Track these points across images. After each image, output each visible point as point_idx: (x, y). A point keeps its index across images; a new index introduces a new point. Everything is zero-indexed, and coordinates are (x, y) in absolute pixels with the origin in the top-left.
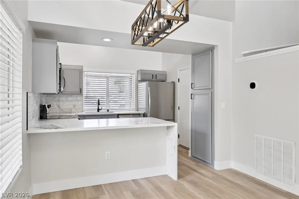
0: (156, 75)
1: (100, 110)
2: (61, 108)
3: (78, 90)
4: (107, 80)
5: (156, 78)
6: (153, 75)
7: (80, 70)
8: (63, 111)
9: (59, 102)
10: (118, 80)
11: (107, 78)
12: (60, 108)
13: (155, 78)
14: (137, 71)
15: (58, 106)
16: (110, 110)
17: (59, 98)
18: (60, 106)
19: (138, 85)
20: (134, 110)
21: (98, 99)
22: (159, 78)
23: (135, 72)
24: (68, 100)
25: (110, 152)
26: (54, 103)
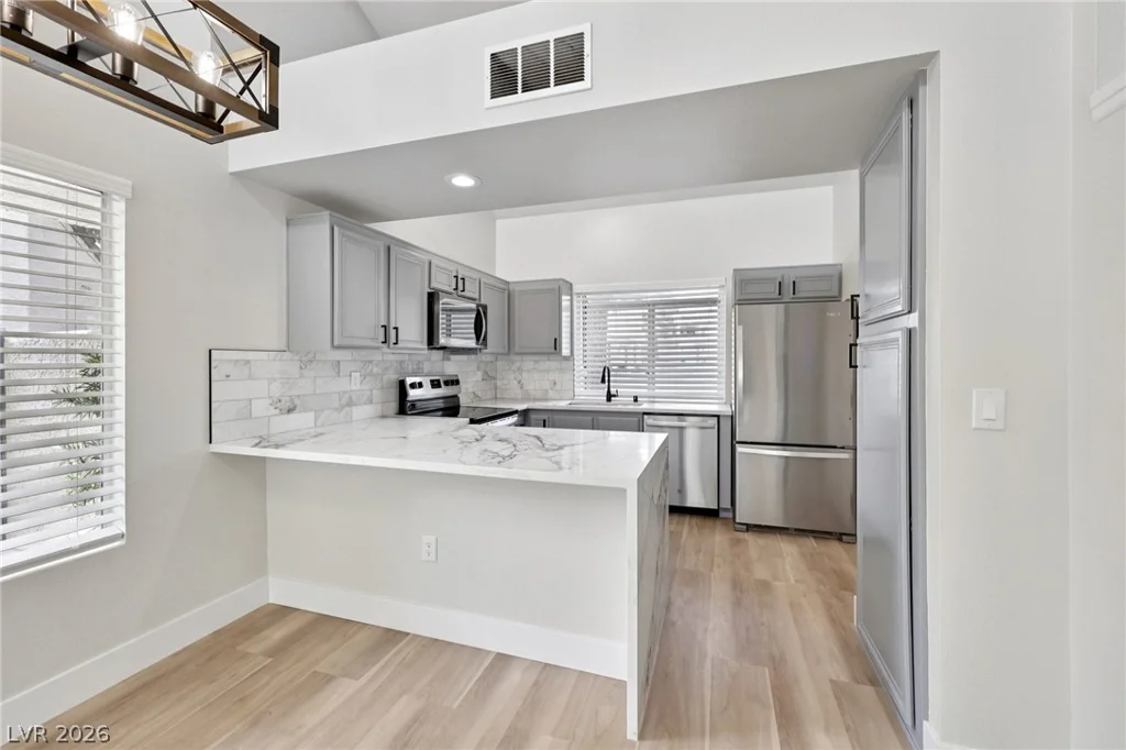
0: (794, 282)
1: (614, 396)
2: (525, 387)
3: (552, 343)
5: (794, 293)
6: (780, 283)
7: (555, 289)
8: (529, 395)
9: (521, 374)
12: (522, 387)
13: (791, 291)
15: (519, 383)
17: (520, 363)
18: (522, 382)
22: (802, 291)
24: (539, 369)
25: (434, 538)
26: (512, 376)
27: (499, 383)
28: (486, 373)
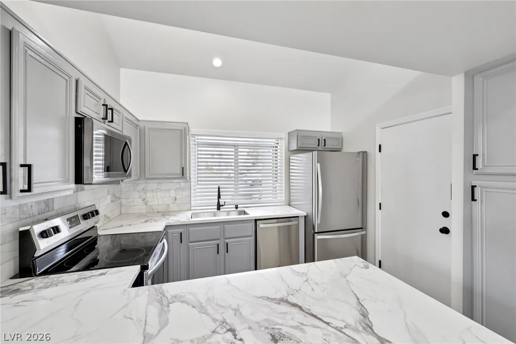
0: (325, 140)
1: (223, 206)
2: (149, 204)
3: (179, 171)
4: (235, 150)
5: (325, 146)
6: (319, 140)
7: (181, 130)
8: (153, 209)
9: (145, 193)
10: (252, 150)
11: (235, 146)
12: (147, 204)
13: (323, 144)
14: (289, 133)
15: (143, 200)
16: (240, 204)
17: (144, 185)
18: (147, 199)
19: (290, 159)
20: (284, 203)
21: (217, 186)
22: (329, 145)
23: (284, 135)
24: (162, 189)
26: (136, 195)
27: (123, 201)
28: (114, 195)
